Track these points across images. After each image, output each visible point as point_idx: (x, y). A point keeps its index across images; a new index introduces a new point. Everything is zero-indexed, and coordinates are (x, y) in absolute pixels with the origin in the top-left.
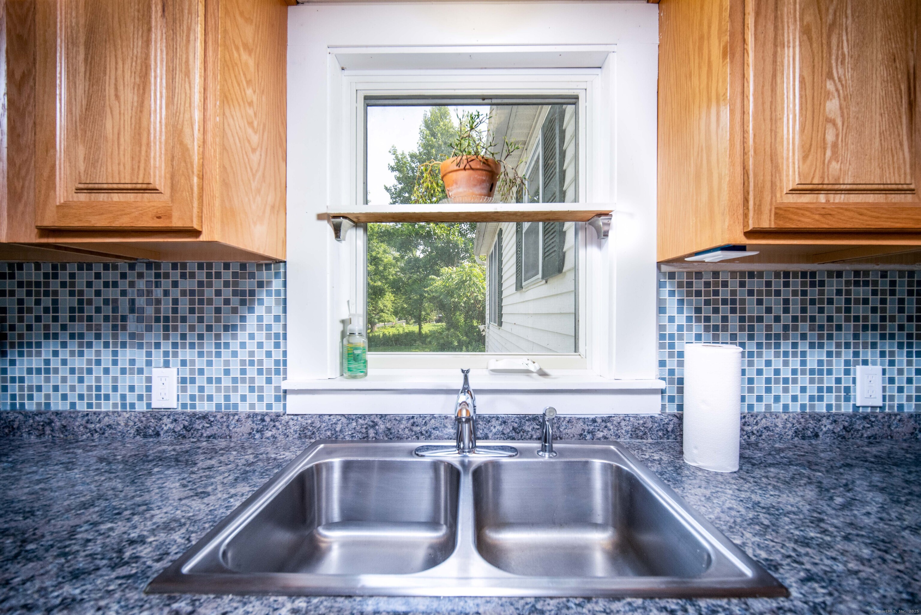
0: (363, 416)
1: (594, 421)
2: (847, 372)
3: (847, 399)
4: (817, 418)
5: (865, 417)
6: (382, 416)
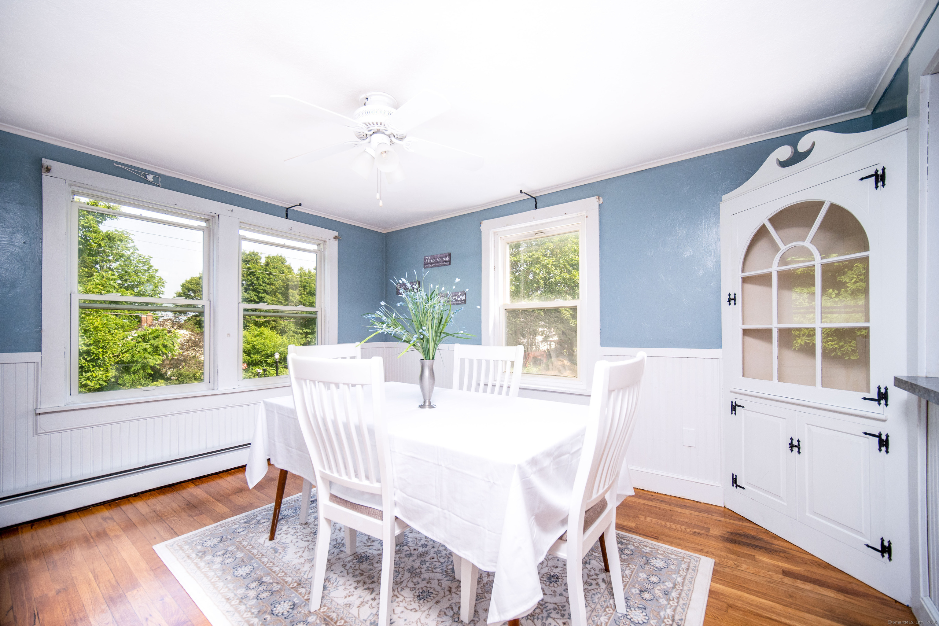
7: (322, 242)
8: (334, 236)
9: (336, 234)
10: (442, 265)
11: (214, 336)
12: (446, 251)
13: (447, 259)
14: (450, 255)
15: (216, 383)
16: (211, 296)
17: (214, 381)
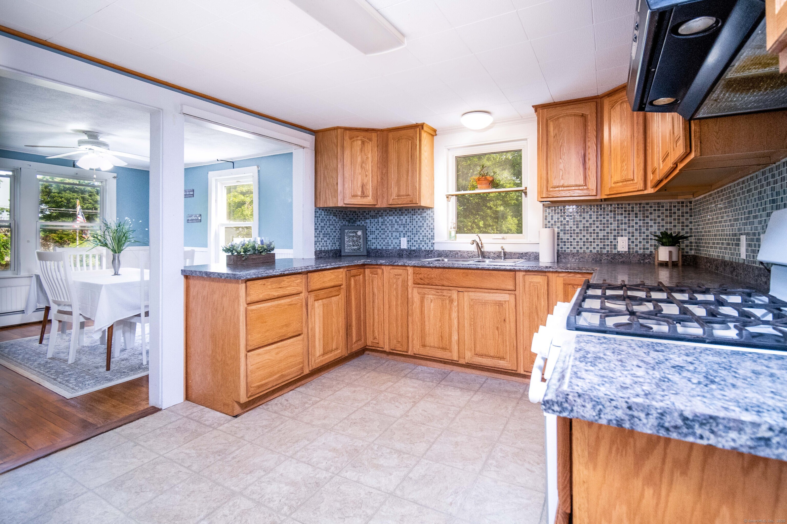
0: (455, 251)
1: (522, 254)
2: (615, 239)
3: (615, 248)
4: (601, 254)
5: (620, 255)
6: (459, 251)
7: (104, 181)
8: (113, 176)
9: (115, 175)
10: (190, 197)
11: (17, 241)
12: (191, 188)
13: (192, 193)
14: (193, 191)
15: (19, 271)
16: (16, 217)
17: (17, 269)
